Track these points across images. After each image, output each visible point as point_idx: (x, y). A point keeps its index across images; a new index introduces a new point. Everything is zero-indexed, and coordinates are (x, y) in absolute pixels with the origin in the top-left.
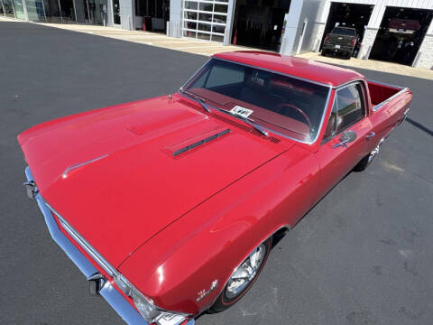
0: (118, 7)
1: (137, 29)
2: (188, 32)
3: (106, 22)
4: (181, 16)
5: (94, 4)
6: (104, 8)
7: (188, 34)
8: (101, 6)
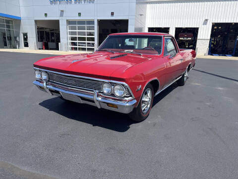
0: (27, 38)
1: (39, 49)
2: (72, 48)
3: (19, 47)
4: (67, 39)
5: (10, 37)
6: (18, 39)
7: (72, 49)
8: (15, 38)
